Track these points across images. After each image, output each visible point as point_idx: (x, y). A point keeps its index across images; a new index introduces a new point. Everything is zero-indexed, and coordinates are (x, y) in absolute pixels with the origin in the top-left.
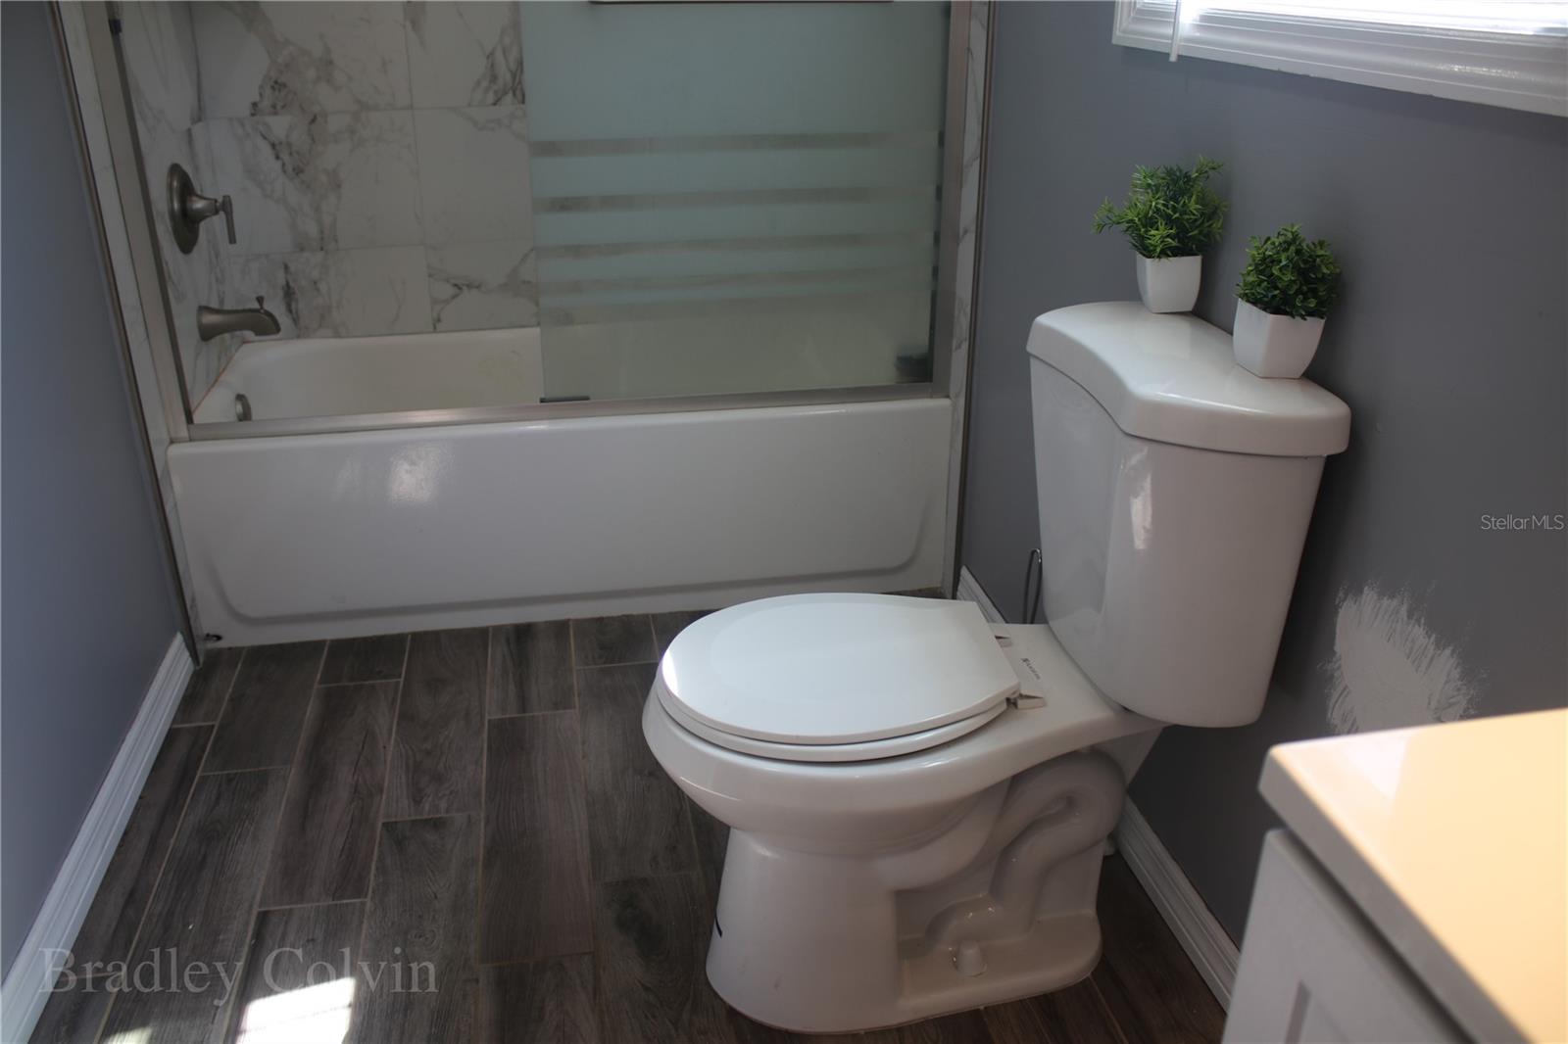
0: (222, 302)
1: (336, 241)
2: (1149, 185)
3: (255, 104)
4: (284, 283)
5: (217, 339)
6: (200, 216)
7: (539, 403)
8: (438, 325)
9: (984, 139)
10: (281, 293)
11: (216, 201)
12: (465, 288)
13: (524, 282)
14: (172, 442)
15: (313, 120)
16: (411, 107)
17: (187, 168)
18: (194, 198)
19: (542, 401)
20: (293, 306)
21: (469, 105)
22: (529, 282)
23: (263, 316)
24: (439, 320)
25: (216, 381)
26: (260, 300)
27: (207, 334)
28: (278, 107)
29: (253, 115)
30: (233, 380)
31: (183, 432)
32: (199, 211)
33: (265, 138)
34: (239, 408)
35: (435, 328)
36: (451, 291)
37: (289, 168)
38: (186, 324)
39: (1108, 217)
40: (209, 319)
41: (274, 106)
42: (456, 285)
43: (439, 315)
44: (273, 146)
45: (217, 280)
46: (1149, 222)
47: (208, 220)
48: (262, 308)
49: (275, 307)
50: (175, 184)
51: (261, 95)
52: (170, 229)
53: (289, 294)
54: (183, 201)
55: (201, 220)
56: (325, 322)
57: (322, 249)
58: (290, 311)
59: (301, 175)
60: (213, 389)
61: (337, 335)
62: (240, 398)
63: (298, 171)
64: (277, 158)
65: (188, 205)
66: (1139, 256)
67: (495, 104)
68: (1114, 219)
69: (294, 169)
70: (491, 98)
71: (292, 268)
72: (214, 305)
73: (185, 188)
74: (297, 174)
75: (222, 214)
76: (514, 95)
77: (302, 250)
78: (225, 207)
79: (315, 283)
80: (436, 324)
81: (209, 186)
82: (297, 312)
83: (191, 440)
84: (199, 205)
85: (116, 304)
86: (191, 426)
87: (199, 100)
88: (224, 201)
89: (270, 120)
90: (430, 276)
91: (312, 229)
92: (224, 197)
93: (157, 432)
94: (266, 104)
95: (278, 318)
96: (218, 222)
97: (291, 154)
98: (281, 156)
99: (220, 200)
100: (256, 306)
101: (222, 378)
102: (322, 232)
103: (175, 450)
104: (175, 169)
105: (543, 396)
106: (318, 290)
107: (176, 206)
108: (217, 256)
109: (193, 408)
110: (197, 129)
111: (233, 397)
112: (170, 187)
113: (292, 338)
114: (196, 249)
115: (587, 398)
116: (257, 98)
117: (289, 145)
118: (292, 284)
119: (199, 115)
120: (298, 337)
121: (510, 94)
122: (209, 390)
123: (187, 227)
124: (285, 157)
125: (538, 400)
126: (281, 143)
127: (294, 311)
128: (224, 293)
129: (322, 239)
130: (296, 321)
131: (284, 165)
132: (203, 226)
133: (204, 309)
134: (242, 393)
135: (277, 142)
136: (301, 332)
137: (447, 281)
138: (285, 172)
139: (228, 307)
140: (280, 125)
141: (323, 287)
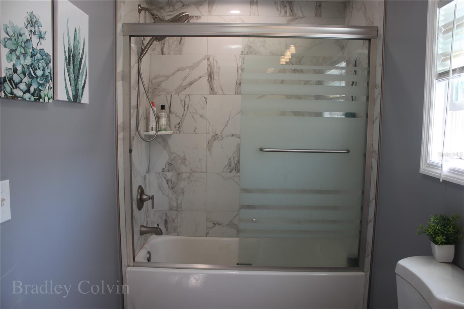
0: (147, 223)
1: (181, 208)
2: (436, 222)
3: (163, 169)
4: (165, 219)
5: (145, 235)
6: (145, 200)
7: (236, 265)
8: (208, 235)
9: (377, 194)
10: (164, 222)
11: (150, 196)
12: (216, 225)
13: (234, 224)
14: (128, 266)
15: (179, 174)
16: (206, 172)
17: (143, 187)
18: (144, 195)
19: (237, 264)
20: (167, 226)
21: (222, 173)
22: (235, 224)
23: (158, 230)
24: (208, 233)
25: (143, 247)
26: (158, 225)
27: (142, 233)
28: (170, 170)
29: (162, 172)
30: (147, 247)
31: (132, 264)
32: (145, 199)
33: (165, 178)
34: (148, 255)
35: (207, 236)
36: (213, 225)
37: (170, 187)
38: (137, 229)
39: (422, 230)
40: (143, 229)
41: (168, 170)
42: (214, 223)
43: (208, 232)
44: (167, 180)
45: (147, 217)
46: (436, 234)
47: (147, 201)
48: (158, 227)
49: (162, 227)
50: (139, 191)
51: (165, 167)
52: (136, 204)
53: (166, 222)
54: (141, 196)
55: (145, 202)
56: (175, 231)
57: (177, 210)
58: (166, 227)
59: (174, 189)
60: (141, 249)
61: (178, 235)
62: (149, 252)
63: (173, 188)
64: (168, 184)
65: (142, 197)
66: (432, 244)
67: (230, 173)
68: (423, 231)
69: (172, 187)
70: (229, 171)
71: (168, 215)
72: (145, 225)
73: (141, 191)
74: (172, 189)
75: (151, 200)
76: (235, 170)
77: (171, 210)
78: (152, 198)
79: (174, 220)
80: (207, 235)
81: (149, 192)
82: (168, 228)
83: (134, 266)
84: (145, 197)
85: (119, 227)
86: (134, 262)
87: (149, 167)
88: (152, 197)
89: (167, 174)
90: (207, 220)
91: (175, 204)
92: (152, 195)
93: (125, 262)
94: (166, 169)
95: (162, 229)
96: (149, 202)
97: (171, 183)
98: (169, 183)
99: (151, 196)
100: (157, 227)
101: (144, 246)
102: (177, 205)
103: (129, 269)
104: (140, 187)
105: (238, 263)
106: (174, 222)
107: (139, 197)
108: (147, 210)
109: (135, 255)
110: (147, 175)
111: (147, 252)
112: (138, 192)
113: (165, 235)
114: (142, 209)
115: (251, 265)
116: (164, 168)
117: (171, 180)
118: (167, 219)
119: (148, 172)
120: (167, 235)
121: (234, 170)
122: (140, 250)
123: (141, 203)
124: (170, 183)
125: (236, 264)
126: (169, 180)
127: (167, 227)
128: (148, 221)
129: (177, 207)
130: (167, 230)
131: (169, 186)
132: (145, 203)
133: (142, 226)
134: (149, 251)
135: (168, 179)
136: (168, 234)
137: (212, 222)
138: (169, 188)
139: (148, 226)
140: (169, 175)
141: (176, 221)
